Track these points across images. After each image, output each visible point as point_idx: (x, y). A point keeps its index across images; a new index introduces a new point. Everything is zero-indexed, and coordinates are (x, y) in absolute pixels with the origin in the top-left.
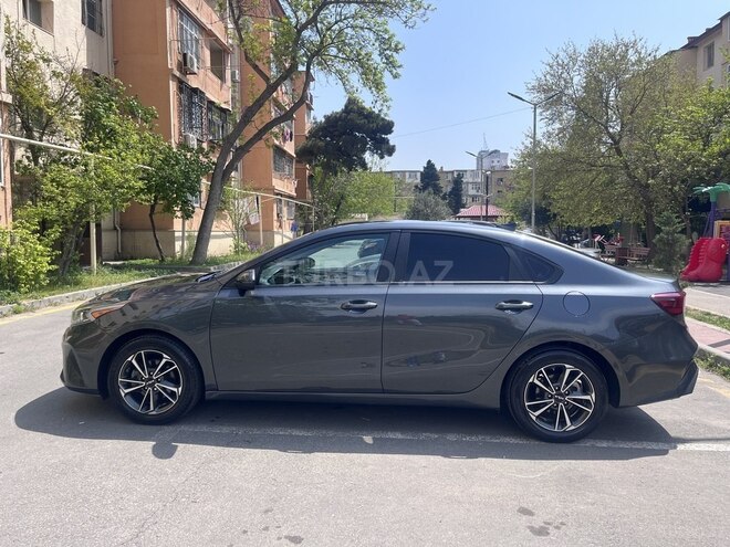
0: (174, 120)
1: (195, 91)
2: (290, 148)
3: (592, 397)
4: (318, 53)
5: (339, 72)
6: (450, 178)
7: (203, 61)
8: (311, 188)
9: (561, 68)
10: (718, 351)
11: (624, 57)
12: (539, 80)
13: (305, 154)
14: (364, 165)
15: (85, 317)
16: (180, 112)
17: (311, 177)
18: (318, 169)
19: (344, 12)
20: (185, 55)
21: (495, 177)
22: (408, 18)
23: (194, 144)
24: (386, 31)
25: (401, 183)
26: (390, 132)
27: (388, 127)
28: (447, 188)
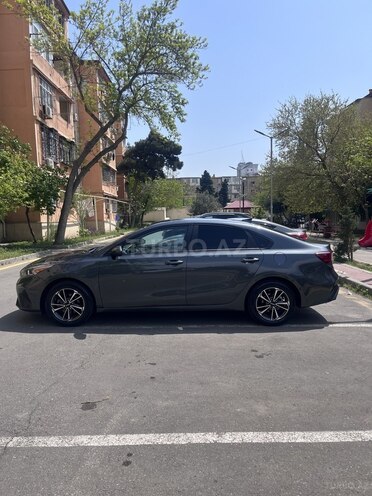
0: (39, 150)
1: (52, 130)
2: (113, 165)
3: (288, 303)
4: (132, 105)
5: (146, 117)
6: (219, 182)
7: (56, 110)
8: (127, 191)
9: (288, 113)
10: (365, 284)
11: (326, 106)
12: (274, 120)
13: (123, 168)
14: (163, 176)
15: (31, 272)
16: (42, 144)
17: (127, 183)
18: (132, 178)
19: (149, 79)
20: (44, 107)
21: (250, 181)
22: (190, 84)
23: (52, 165)
24: (176, 92)
25: (187, 186)
26: (180, 153)
27: (178, 150)
28: (218, 189)
